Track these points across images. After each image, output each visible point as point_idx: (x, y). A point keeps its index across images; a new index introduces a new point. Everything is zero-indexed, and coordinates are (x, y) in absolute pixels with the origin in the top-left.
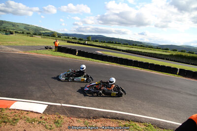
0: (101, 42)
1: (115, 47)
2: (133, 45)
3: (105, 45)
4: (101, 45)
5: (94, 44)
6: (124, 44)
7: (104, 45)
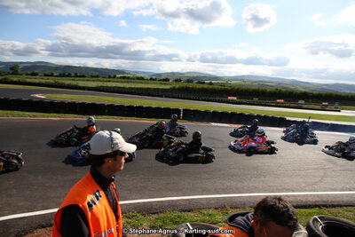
0: (46, 75)
1: (74, 83)
2: (110, 77)
3: (53, 81)
4: (43, 81)
5: (28, 80)
6: (92, 77)
7: (51, 80)
